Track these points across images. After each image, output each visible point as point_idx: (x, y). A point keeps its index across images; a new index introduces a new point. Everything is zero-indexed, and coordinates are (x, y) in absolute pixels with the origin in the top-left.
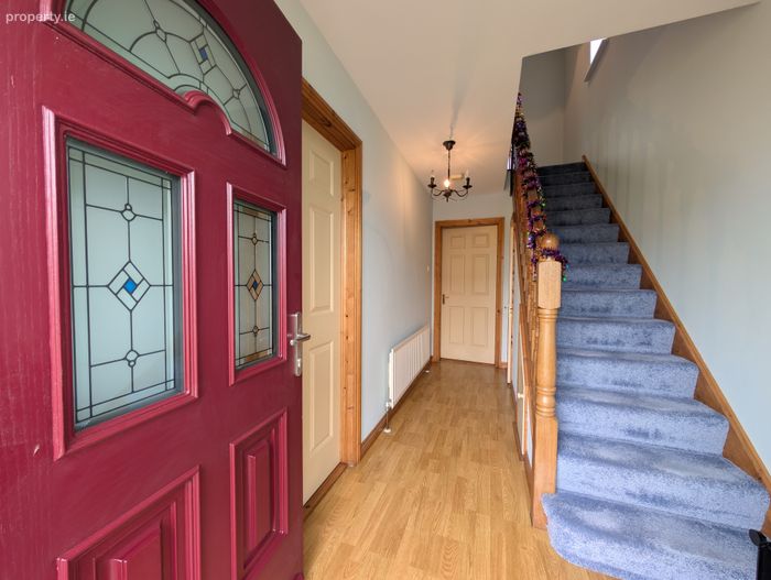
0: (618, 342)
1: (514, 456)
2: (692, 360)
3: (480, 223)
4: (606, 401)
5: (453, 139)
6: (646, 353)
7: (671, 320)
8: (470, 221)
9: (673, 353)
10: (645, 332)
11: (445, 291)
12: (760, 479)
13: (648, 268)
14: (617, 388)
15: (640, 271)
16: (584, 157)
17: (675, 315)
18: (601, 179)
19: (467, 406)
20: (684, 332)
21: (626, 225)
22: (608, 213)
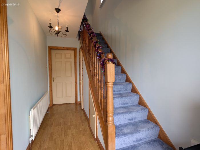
0: (120, 91)
1: (93, 140)
2: (137, 93)
3: (68, 49)
4: (123, 112)
5: (59, 8)
6: (126, 93)
7: (131, 82)
8: (63, 48)
9: (132, 92)
10: (126, 86)
11: (54, 76)
12: (157, 124)
13: (123, 67)
14: (122, 106)
15: (121, 68)
16: (100, 32)
17: (131, 81)
18: (106, 39)
19: (69, 124)
20: (134, 85)
21: (115, 54)
22: (110, 50)
